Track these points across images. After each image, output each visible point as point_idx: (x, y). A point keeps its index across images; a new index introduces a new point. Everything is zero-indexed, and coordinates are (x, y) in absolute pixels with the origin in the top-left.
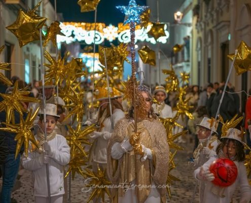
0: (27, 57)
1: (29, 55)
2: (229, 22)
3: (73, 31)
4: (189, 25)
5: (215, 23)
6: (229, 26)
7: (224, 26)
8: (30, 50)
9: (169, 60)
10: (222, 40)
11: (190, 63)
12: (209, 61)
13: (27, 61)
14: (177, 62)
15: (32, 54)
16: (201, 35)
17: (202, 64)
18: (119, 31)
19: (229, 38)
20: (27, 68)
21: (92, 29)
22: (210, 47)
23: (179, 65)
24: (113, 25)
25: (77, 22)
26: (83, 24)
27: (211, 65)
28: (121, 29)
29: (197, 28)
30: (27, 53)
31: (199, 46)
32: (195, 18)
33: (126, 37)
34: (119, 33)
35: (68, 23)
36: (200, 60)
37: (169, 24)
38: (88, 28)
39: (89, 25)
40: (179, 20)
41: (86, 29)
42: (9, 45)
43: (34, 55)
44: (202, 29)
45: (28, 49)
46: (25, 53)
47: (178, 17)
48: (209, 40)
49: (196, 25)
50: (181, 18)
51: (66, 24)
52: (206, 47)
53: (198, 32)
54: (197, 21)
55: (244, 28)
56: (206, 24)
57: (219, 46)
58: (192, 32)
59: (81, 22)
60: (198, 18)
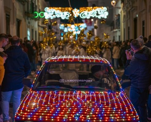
0: (29, 27)
1: (29, 26)
2: (137, 7)
3: (54, 12)
4: (120, 8)
5: (131, 7)
6: (137, 9)
7: (134, 9)
8: (30, 23)
9: (110, 28)
10: (134, 17)
11: (120, 29)
12: (129, 28)
13: (28, 29)
14: (114, 29)
15: (31, 26)
16: (125, 14)
17: (126, 30)
18: (80, 12)
19: (137, 16)
20: (29, 33)
21: (65, 11)
22: (129, 21)
23: (115, 30)
24: (77, 9)
25: (57, 7)
26: (60, 8)
27: (129, 30)
28: (81, 11)
29: (123, 10)
30: (29, 25)
31: (124, 20)
32: (122, 5)
33: (84, 15)
34: (80, 13)
35: (51, 8)
36: (125, 27)
37: (108, 7)
38: (63, 10)
39: (63, 9)
40: (114, 5)
41: (61, 11)
42: (18, 21)
43: (32, 26)
44: (125, 11)
45: (29, 23)
46: (27, 25)
47: (113, 3)
48: (129, 17)
49: (123, 8)
50: (115, 4)
51: (50, 8)
52: (127, 20)
53: (124, 12)
54: (123, 6)
55: (143, 11)
56: (127, 8)
57: (133, 20)
58: (121, 12)
59: (59, 7)
60: (124, 4)
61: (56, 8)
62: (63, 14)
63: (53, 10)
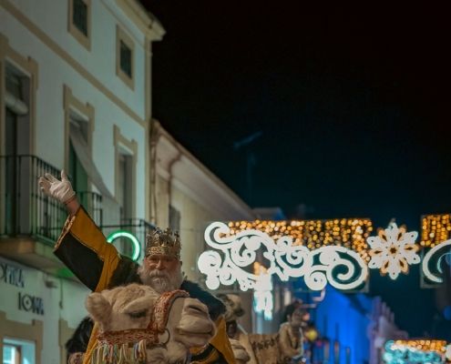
61: (272, 226)
62: (317, 260)
63: (256, 235)
